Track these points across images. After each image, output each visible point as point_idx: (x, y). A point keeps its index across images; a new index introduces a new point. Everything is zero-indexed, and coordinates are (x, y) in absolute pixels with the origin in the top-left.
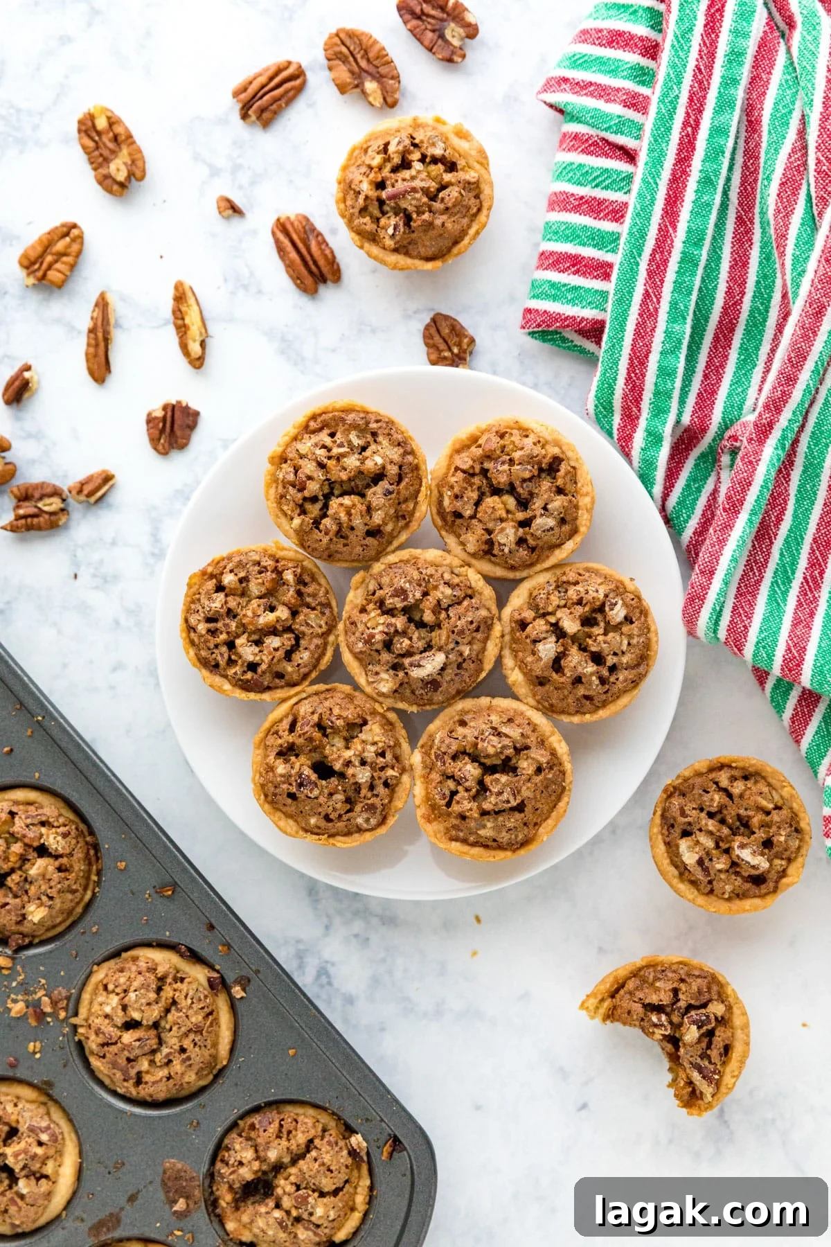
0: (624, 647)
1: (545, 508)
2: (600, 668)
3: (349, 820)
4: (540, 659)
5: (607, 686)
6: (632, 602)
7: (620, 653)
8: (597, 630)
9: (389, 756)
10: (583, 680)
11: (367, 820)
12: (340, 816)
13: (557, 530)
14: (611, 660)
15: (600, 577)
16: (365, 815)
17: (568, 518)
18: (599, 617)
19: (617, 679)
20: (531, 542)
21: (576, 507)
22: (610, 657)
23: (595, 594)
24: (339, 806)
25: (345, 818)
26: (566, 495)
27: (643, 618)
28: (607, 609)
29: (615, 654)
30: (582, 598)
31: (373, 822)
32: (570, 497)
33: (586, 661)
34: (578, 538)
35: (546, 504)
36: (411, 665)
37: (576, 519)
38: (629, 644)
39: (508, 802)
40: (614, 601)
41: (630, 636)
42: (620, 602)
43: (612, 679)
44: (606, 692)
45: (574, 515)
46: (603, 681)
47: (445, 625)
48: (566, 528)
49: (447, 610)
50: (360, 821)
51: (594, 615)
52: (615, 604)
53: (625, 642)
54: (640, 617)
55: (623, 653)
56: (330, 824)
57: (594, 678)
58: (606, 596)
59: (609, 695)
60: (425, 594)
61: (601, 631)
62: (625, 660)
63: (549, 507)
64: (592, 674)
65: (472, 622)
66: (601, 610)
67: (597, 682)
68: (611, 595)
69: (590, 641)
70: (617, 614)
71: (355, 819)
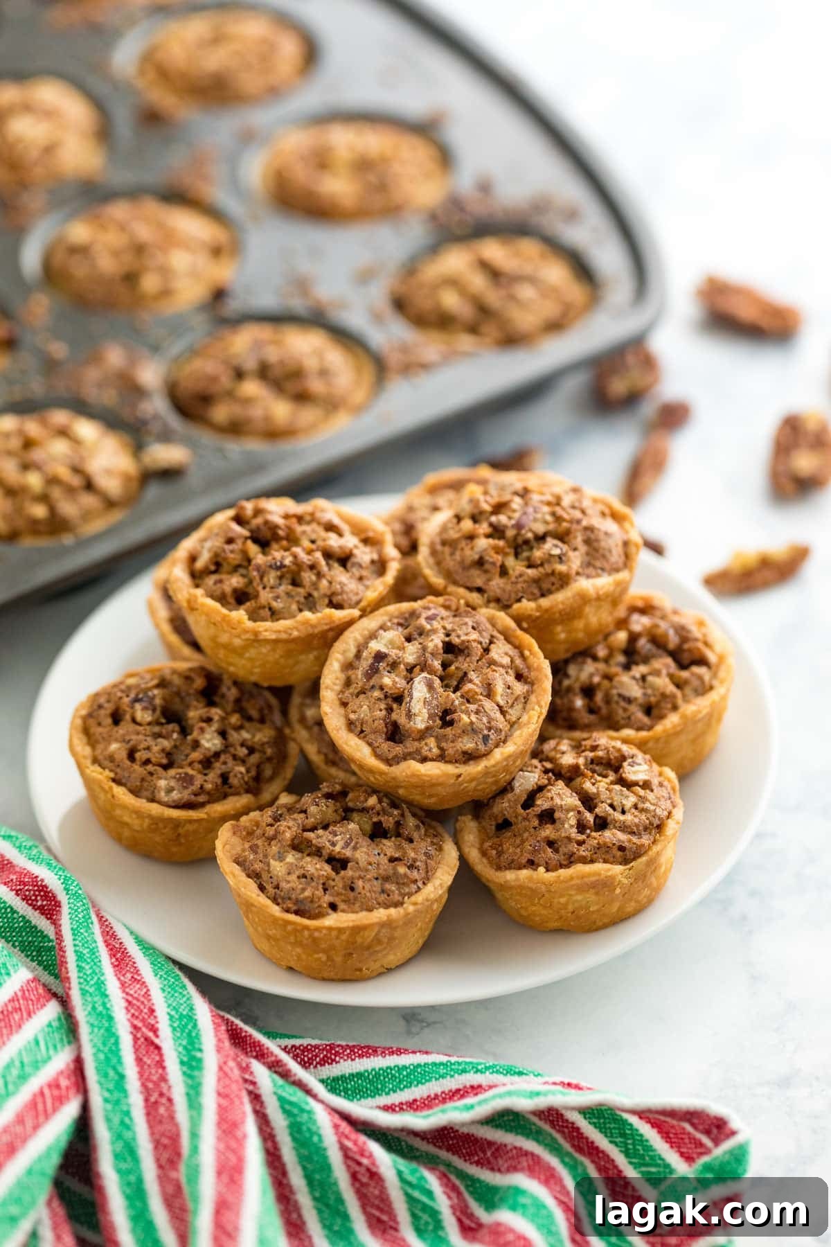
2: (586, 811)
3: (151, 774)
11: (170, 790)
12: (147, 762)
14: (603, 809)
16: (173, 783)
20: (599, 697)
24: (155, 749)
25: (150, 768)
29: (611, 806)
31: (175, 795)
39: (334, 844)
46: (581, 827)
50: (162, 783)
56: (128, 763)
71: (161, 778)
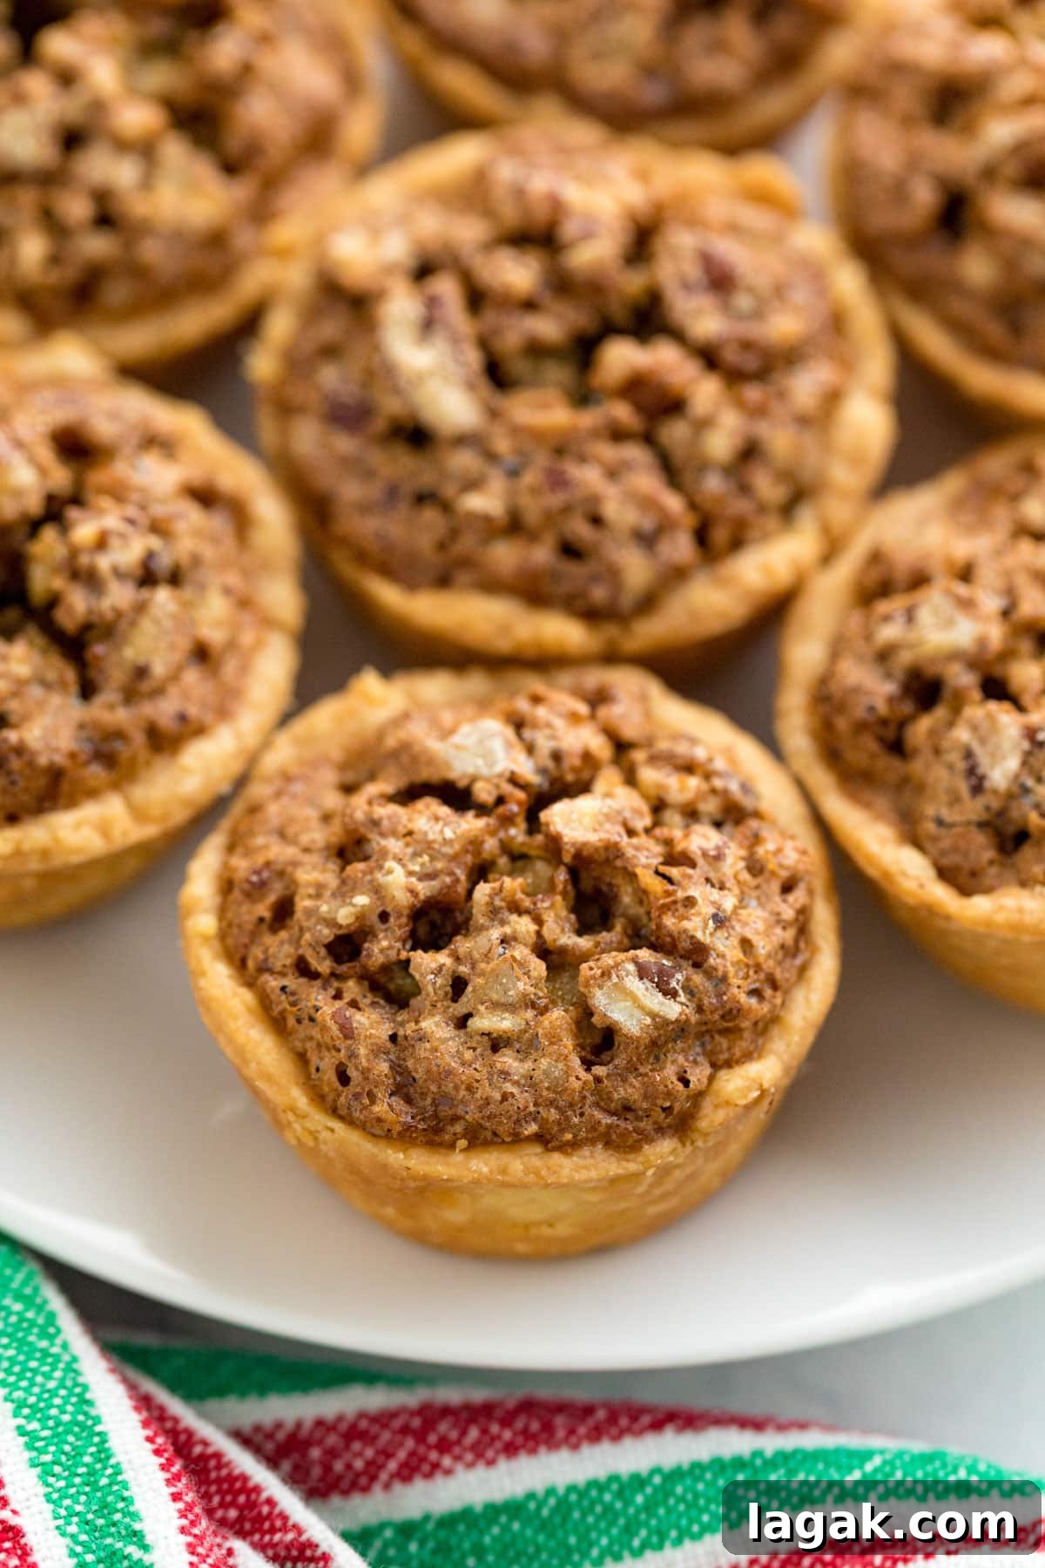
0: (486, 1021)
2: (400, 924)
4: (446, 734)
5: (324, 966)
6: (670, 1072)
7: (460, 1008)
8: (554, 917)
9: (97, 246)
10: (356, 868)
14: (429, 965)
18: (613, 937)
19: (354, 1005)
22: (448, 962)
23: (702, 909)
27: (605, 1119)
28: (644, 954)
30: (691, 865)
33: (427, 876)
36: (432, 303)
38: (496, 1043)
40: (676, 983)
41: (525, 1044)
42: (673, 1010)
43: (352, 988)
44: (303, 969)
47: (588, 419)
49: (648, 439)
51: (619, 923)
52: (671, 994)
53: (504, 1023)
54: (603, 1102)
55: (462, 1022)
57: (362, 900)
58: (698, 955)
59: (292, 982)
60: (709, 357)
61: (554, 935)
62: (435, 1026)
64: (377, 891)
65: (597, 520)
67: (345, 917)
68: (699, 981)
69: (512, 887)
70: (620, 988)
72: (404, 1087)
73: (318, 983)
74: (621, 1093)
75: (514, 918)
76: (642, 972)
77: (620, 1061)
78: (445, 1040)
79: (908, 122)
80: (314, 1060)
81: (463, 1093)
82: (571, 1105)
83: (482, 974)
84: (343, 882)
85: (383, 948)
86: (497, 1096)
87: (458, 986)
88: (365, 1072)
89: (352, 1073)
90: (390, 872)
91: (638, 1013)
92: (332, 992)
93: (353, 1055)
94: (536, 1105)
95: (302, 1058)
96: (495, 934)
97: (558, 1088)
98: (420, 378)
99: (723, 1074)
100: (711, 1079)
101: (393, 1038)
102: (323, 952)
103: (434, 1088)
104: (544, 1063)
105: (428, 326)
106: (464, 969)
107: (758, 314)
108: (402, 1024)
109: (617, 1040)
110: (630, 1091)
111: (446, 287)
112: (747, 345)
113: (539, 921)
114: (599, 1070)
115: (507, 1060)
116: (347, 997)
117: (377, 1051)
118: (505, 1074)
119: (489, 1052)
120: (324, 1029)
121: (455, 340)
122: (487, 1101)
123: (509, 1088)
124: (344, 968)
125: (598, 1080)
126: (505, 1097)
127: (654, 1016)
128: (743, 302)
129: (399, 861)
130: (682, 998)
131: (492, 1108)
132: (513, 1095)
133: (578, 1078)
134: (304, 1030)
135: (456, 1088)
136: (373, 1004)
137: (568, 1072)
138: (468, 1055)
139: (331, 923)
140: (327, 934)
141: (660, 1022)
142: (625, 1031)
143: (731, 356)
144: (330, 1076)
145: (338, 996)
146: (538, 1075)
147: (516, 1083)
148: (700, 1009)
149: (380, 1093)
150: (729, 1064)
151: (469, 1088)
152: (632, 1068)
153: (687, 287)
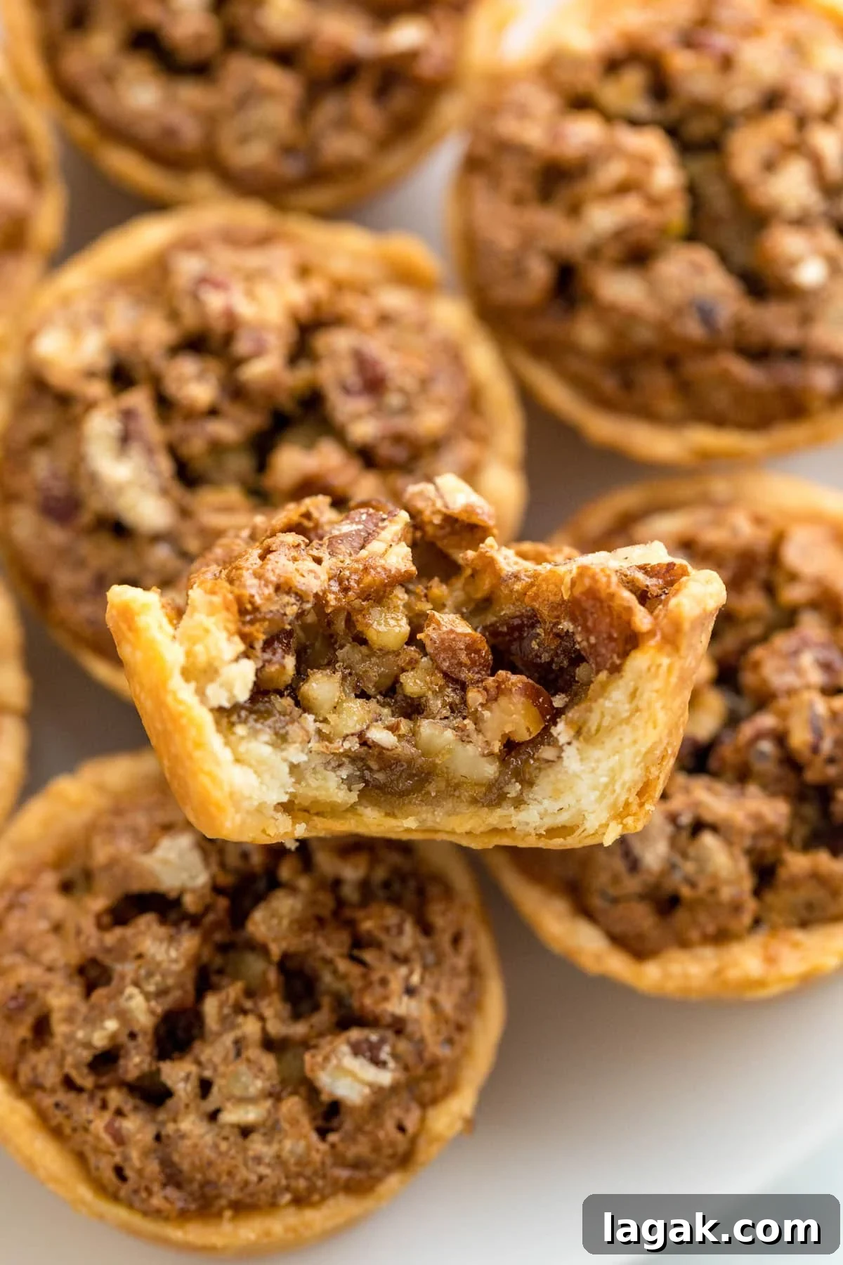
0: (232, 1116)
1: (698, 827)
4: (148, 846)
5: (87, 1082)
6: (390, 1125)
7: (210, 1105)
8: (274, 1013)
10: (100, 994)
13: (632, 885)
15: (458, 1007)
17: (681, 916)
18: (323, 1017)
19: (119, 1113)
21: (721, 937)
22: (193, 1069)
23: (396, 985)
26: (757, 892)
27: (343, 1174)
28: (355, 1034)
30: (378, 945)
32: (751, 905)
33: (162, 993)
34: (617, 965)
35: (714, 828)
36: (128, 415)
37: (684, 944)
38: (246, 1131)
40: (385, 1054)
41: (271, 1129)
42: (385, 1078)
43: (115, 1097)
44: (70, 1083)
45: (694, 935)
48: (642, 918)
51: (326, 1001)
52: (378, 1063)
53: (250, 1115)
54: (340, 1161)
55: (213, 1116)
57: (111, 1025)
58: (398, 1026)
59: (63, 1097)
61: (276, 1028)
62: (190, 1125)
63: (708, 840)
64: (122, 1015)
66: (347, 1019)
67: (100, 1039)
68: (403, 1046)
69: (234, 991)
70: (339, 1067)
72: (173, 1177)
73: (85, 1096)
74: (352, 1152)
75: (240, 1019)
76: (356, 1050)
77: (348, 1125)
78: (202, 1136)
79: (519, 201)
80: (92, 1160)
81: (224, 1178)
82: (315, 1173)
83: (223, 1076)
84: (92, 1008)
85: (136, 1062)
86: (254, 1178)
87: (205, 1087)
88: (140, 1172)
89: (129, 1173)
90: (130, 997)
91: (358, 1087)
92: (98, 1102)
93: (126, 1158)
94: (287, 1177)
95: (81, 1158)
96: (228, 1039)
97: (302, 1162)
98: (120, 489)
99: (432, 1113)
100: (423, 1120)
101: (158, 1138)
102: (85, 1071)
103: (199, 1176)
104: (288, 1144)
105: (125, 440)
106: (208, 1074)
107: (407, 410)
108: (163, 1123)
109: (343, 1110)
110: (360, 1148)
111: (139, 399)
112: (398, 439)
113: (262, 1018)
114: (333, 1137)
115: (257, 1145)
116: (113, 1105)
117: (145, 1154)
118: (258, 1160)
119: (240, 1140)
120: (98, 1138)
121: (150, 451)
122: (246, 1183)
123: (264, 1170)
124: (104, 1080)
125: (333, 1146)
126: (261, 1178)
127: (370, 1085)
128: (394, 400)
129: (136, 984)
130: (392, 1064)
131: (251, 1188)
132: (266, 1176)
133: (318, 1151)
134: (79, 1137)
135: (219, 1175)
136: (136, 1109)
137: (309, 1147)
138: (224, 1146)
139: (87, 1045)
140: (86, 1055)
141: (378, 1090)
142: (349, 1103)
143: (386, 451)
144: (109, 1175)
145: (104, 1106)
146: (285, 1154)
147: (269, 1165)
148: (406, 1068)
149: (156, 1187)
150: (435, 1101)
151: (230, 1174)
152: (359, 1129)
153: (347, 390)
